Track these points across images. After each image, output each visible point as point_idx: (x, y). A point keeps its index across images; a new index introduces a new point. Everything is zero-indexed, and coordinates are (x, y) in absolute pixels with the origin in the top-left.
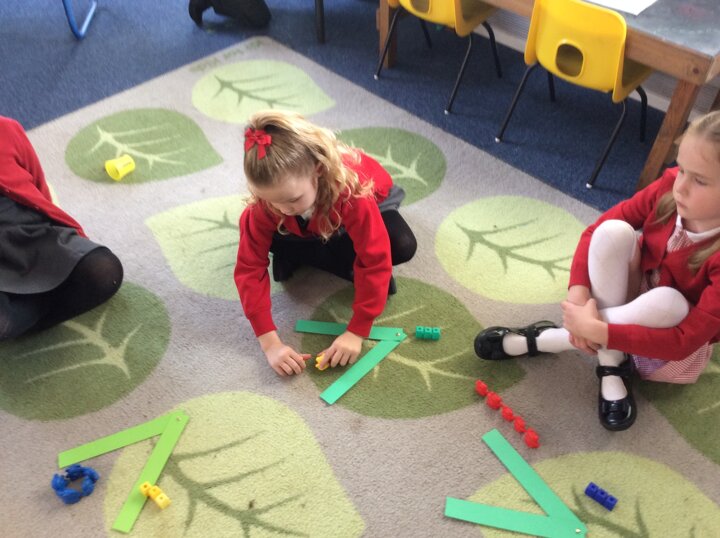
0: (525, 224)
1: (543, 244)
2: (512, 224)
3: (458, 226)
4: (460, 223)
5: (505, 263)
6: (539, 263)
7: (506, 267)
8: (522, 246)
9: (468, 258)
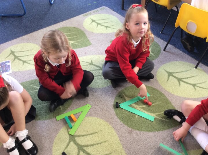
0: (186, 71)
1: (192, 78)
2: (182, 71)
3: (164, 70)
4: (165, 69)
5: (179, 83)
6: (191, 84)
7: (180, 85)
8: (185, 78)
9: (168, 80)
